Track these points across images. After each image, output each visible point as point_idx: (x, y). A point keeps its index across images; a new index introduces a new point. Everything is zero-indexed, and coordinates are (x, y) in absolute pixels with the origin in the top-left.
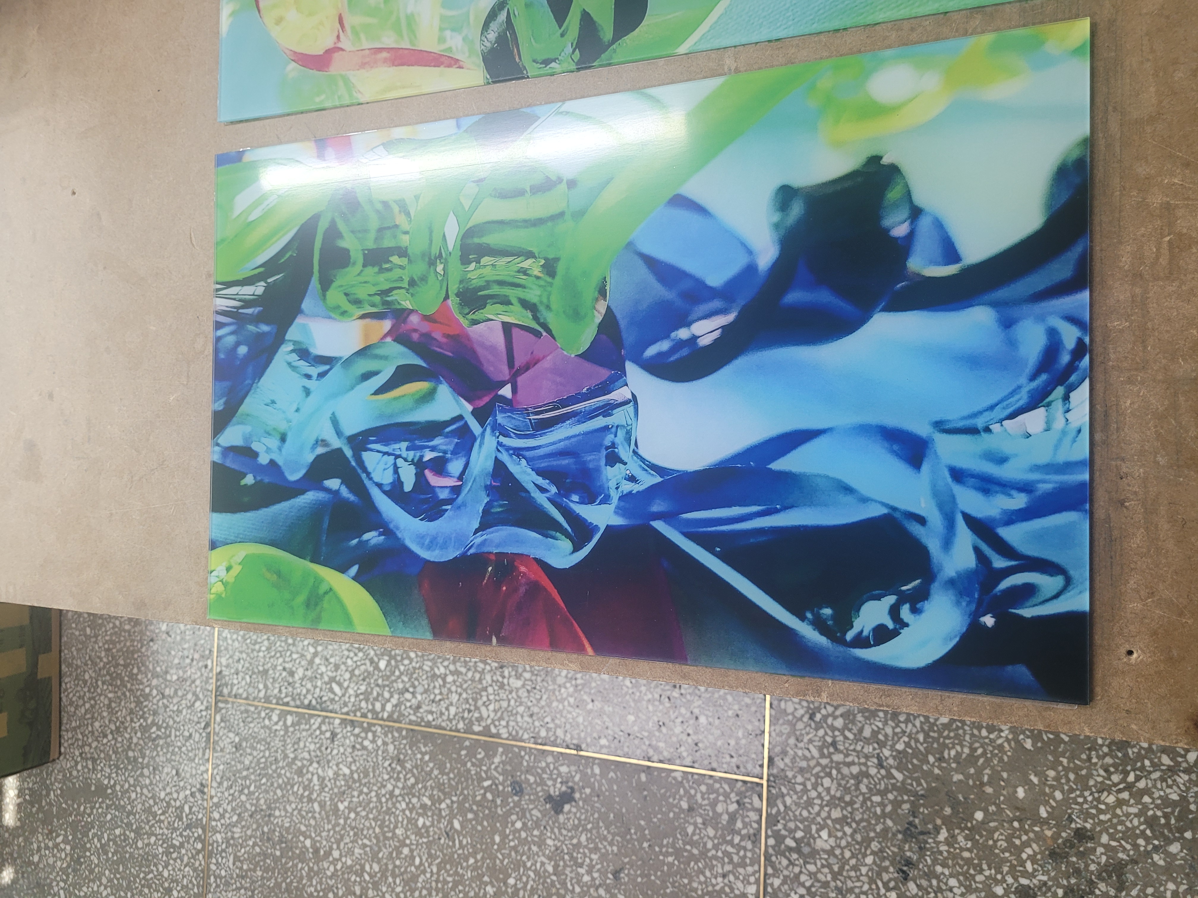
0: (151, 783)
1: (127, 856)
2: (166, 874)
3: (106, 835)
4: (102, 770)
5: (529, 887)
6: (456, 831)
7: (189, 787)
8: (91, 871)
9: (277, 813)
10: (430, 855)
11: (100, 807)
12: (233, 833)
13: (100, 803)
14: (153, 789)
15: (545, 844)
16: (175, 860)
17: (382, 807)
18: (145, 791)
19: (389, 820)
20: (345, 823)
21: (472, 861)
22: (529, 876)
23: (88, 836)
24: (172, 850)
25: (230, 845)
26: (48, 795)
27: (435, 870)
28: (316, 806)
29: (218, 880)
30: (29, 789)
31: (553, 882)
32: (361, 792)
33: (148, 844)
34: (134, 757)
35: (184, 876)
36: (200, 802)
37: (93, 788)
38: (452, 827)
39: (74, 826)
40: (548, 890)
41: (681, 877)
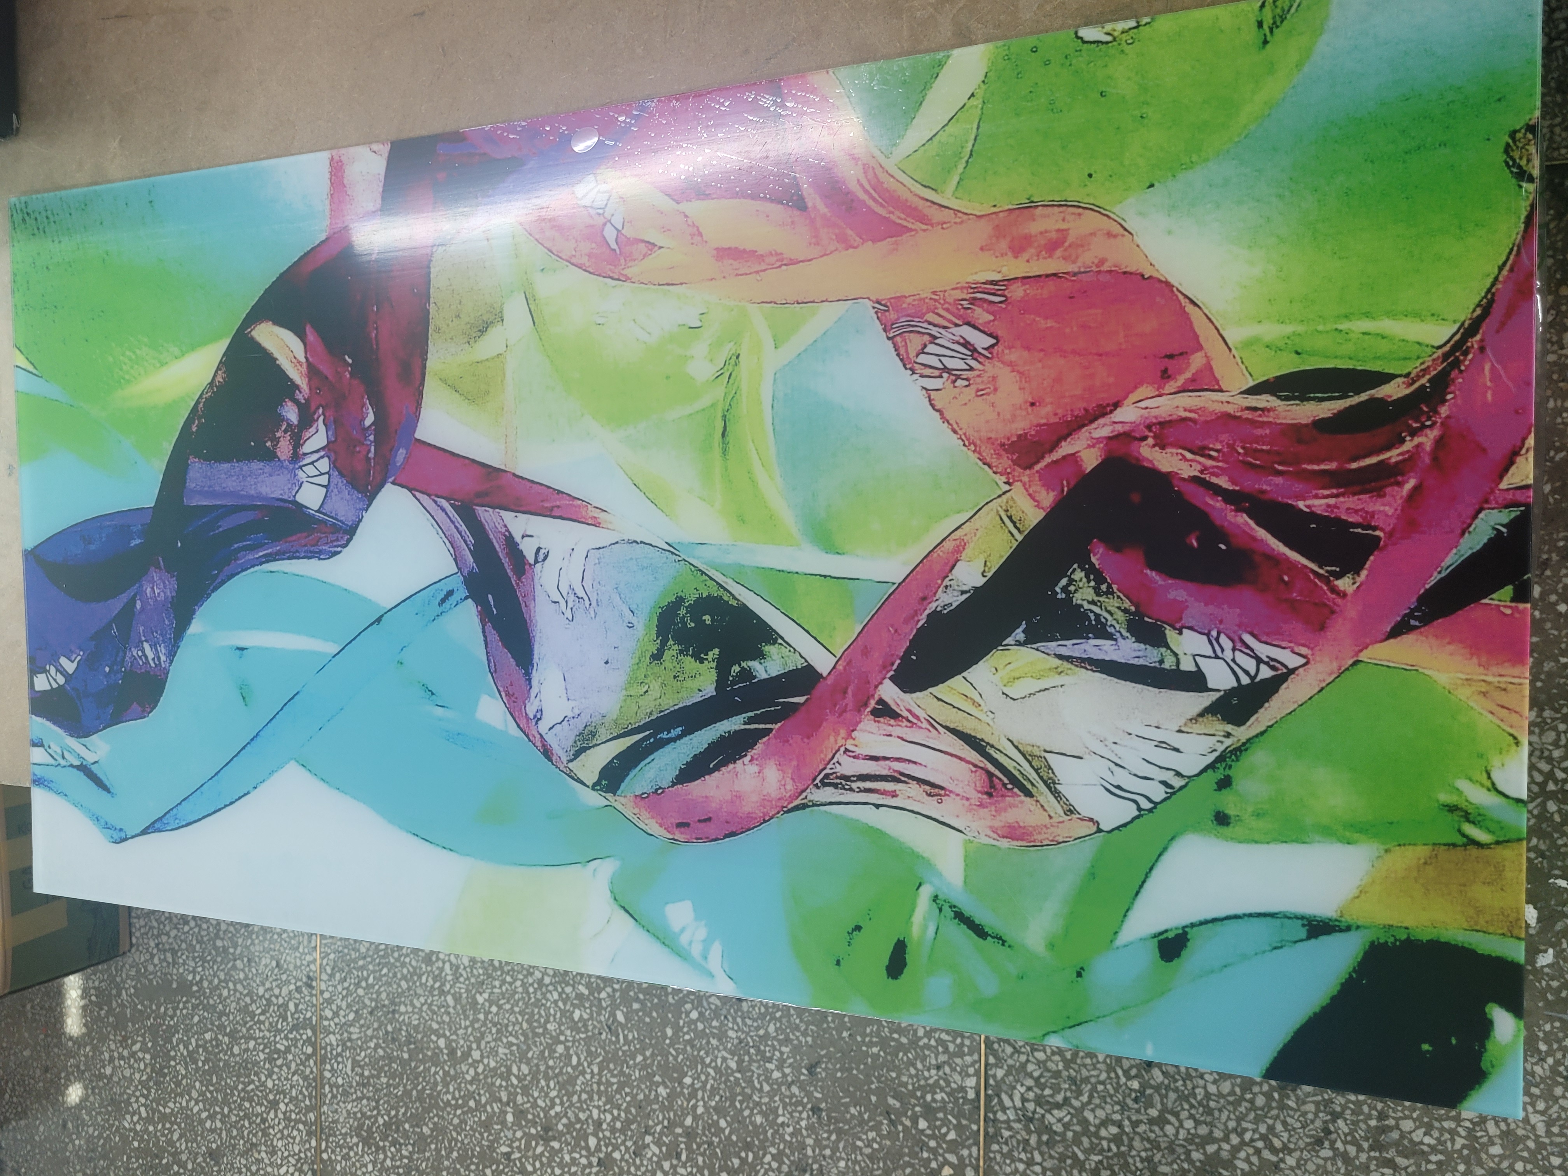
0: (246, 978)
1: (221, 1064)
2: (270, 1084)
3: (193, 1041)
4: (184, 964)
5: (709, 1087)
6: (620, 1023)
7: (293, 981)
8: (178, 1084)
9: (403, 1009)
10: (589, 1053)
11: (185, 1008)
12: (350, 1033)
13: (185, 1003)
14: (249, 984)
15: (727, 1037)
16: (280, 1067)
17: (530, 999)
18: (239, 987)
19: (539, 1013)
20: (486, 1018)
21: (639, 1058)
22: (709, 1074)
23: (172, 1042)
24: (276, 1056)
25: (347, 1048)
26: (119, 995)
27: (596, 1070)
28: (450, 999)
29: (335, 1090)
30: (94, 988)
31: (736, 1079)
32: (504, 982)
33: (246, 1050)
34: (224, 947)
35: (292, 1087)
36: (307, 998)
37: (175, 985)
38: (615, 1020)
39: (154, 1031)
40: (731, 1089)
41: (888, 1071)
